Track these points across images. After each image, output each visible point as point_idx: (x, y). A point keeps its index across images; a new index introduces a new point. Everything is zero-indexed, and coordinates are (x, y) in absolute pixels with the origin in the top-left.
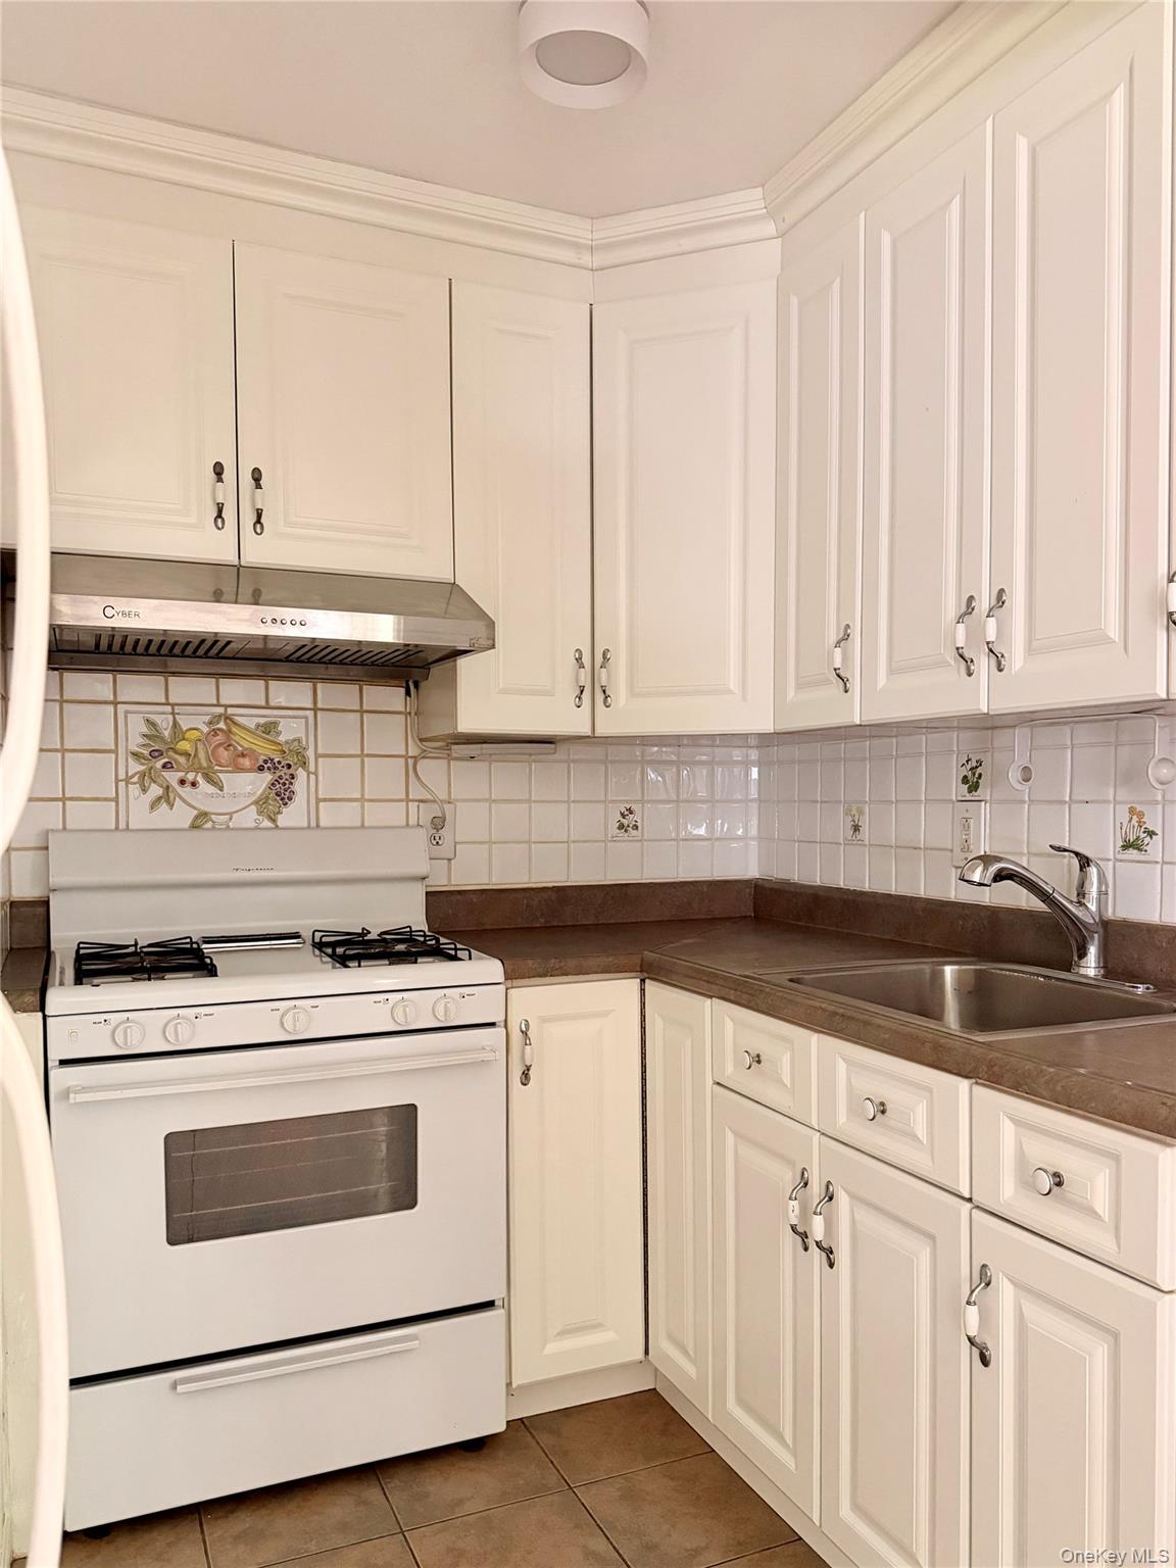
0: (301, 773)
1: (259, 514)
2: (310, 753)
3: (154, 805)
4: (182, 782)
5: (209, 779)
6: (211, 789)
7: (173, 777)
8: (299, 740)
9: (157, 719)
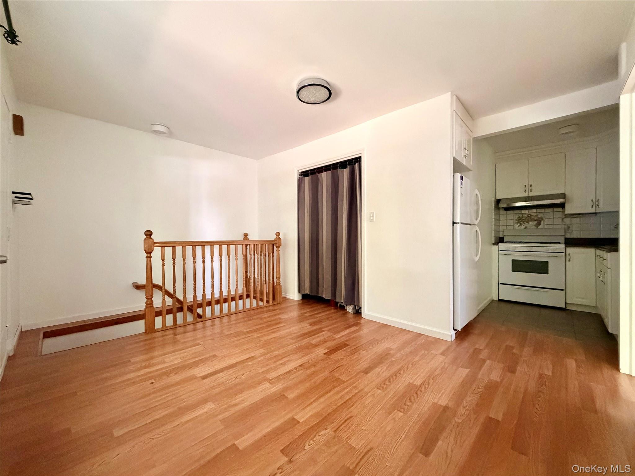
0: (542, 222)
1: (531, 190)
2: (544, 219)
3: (519, 226)
4: (523, 223)
5: (527, 222)
6: (528, 224)
7: (522, 222)
8: (542, 217)
9: (520, 215)
